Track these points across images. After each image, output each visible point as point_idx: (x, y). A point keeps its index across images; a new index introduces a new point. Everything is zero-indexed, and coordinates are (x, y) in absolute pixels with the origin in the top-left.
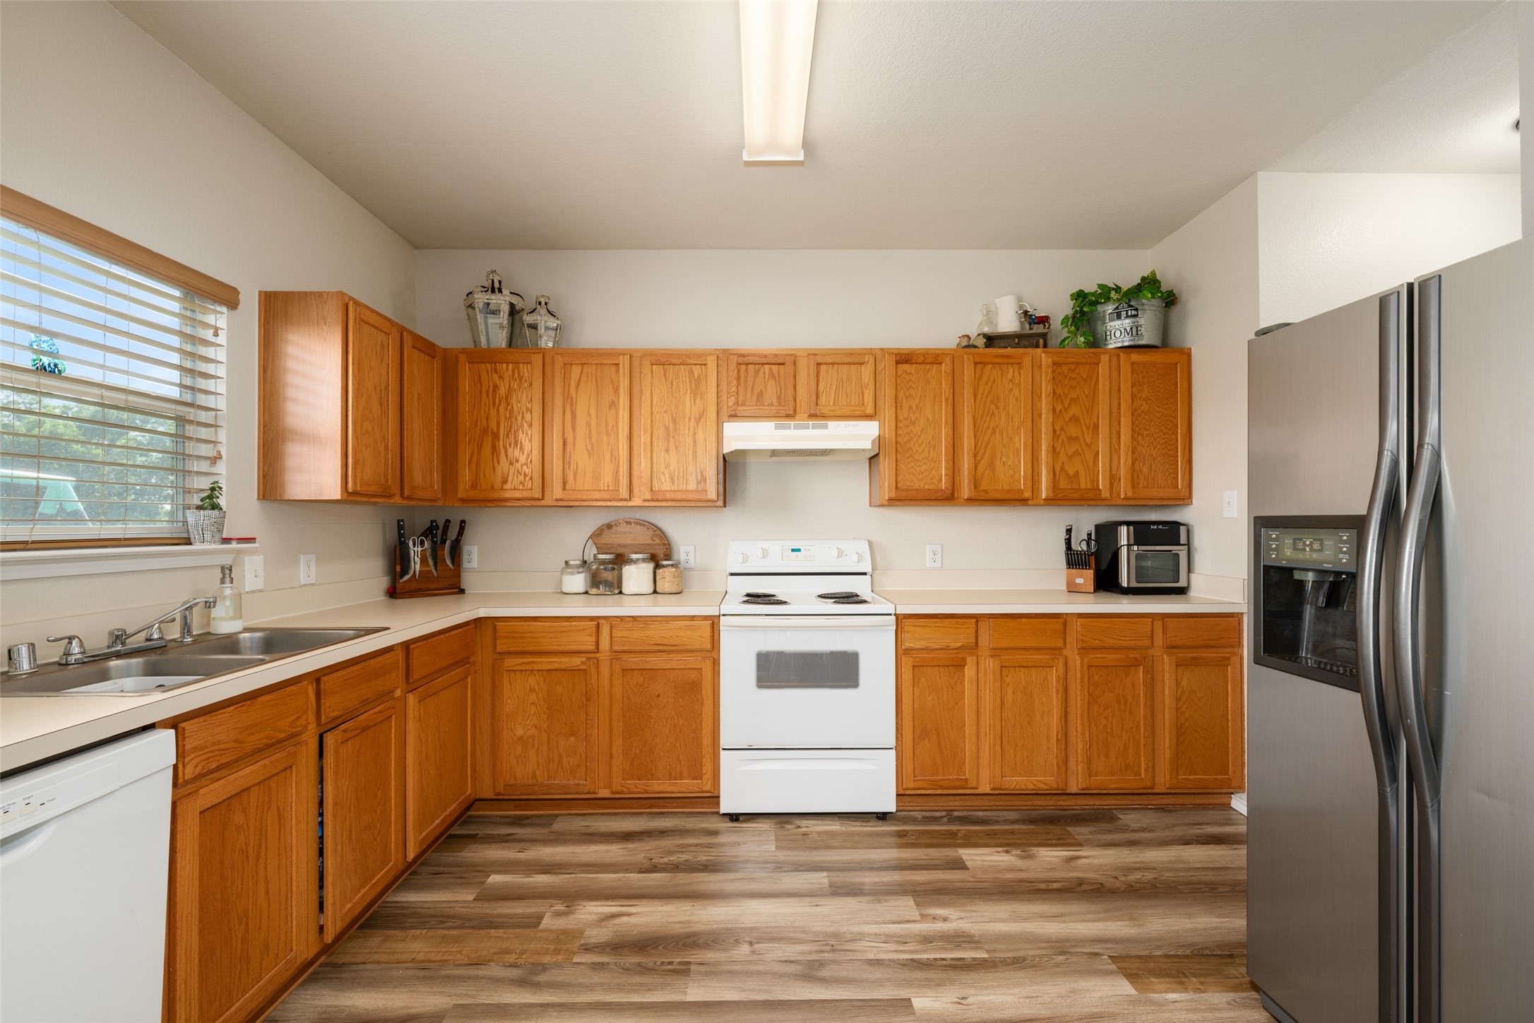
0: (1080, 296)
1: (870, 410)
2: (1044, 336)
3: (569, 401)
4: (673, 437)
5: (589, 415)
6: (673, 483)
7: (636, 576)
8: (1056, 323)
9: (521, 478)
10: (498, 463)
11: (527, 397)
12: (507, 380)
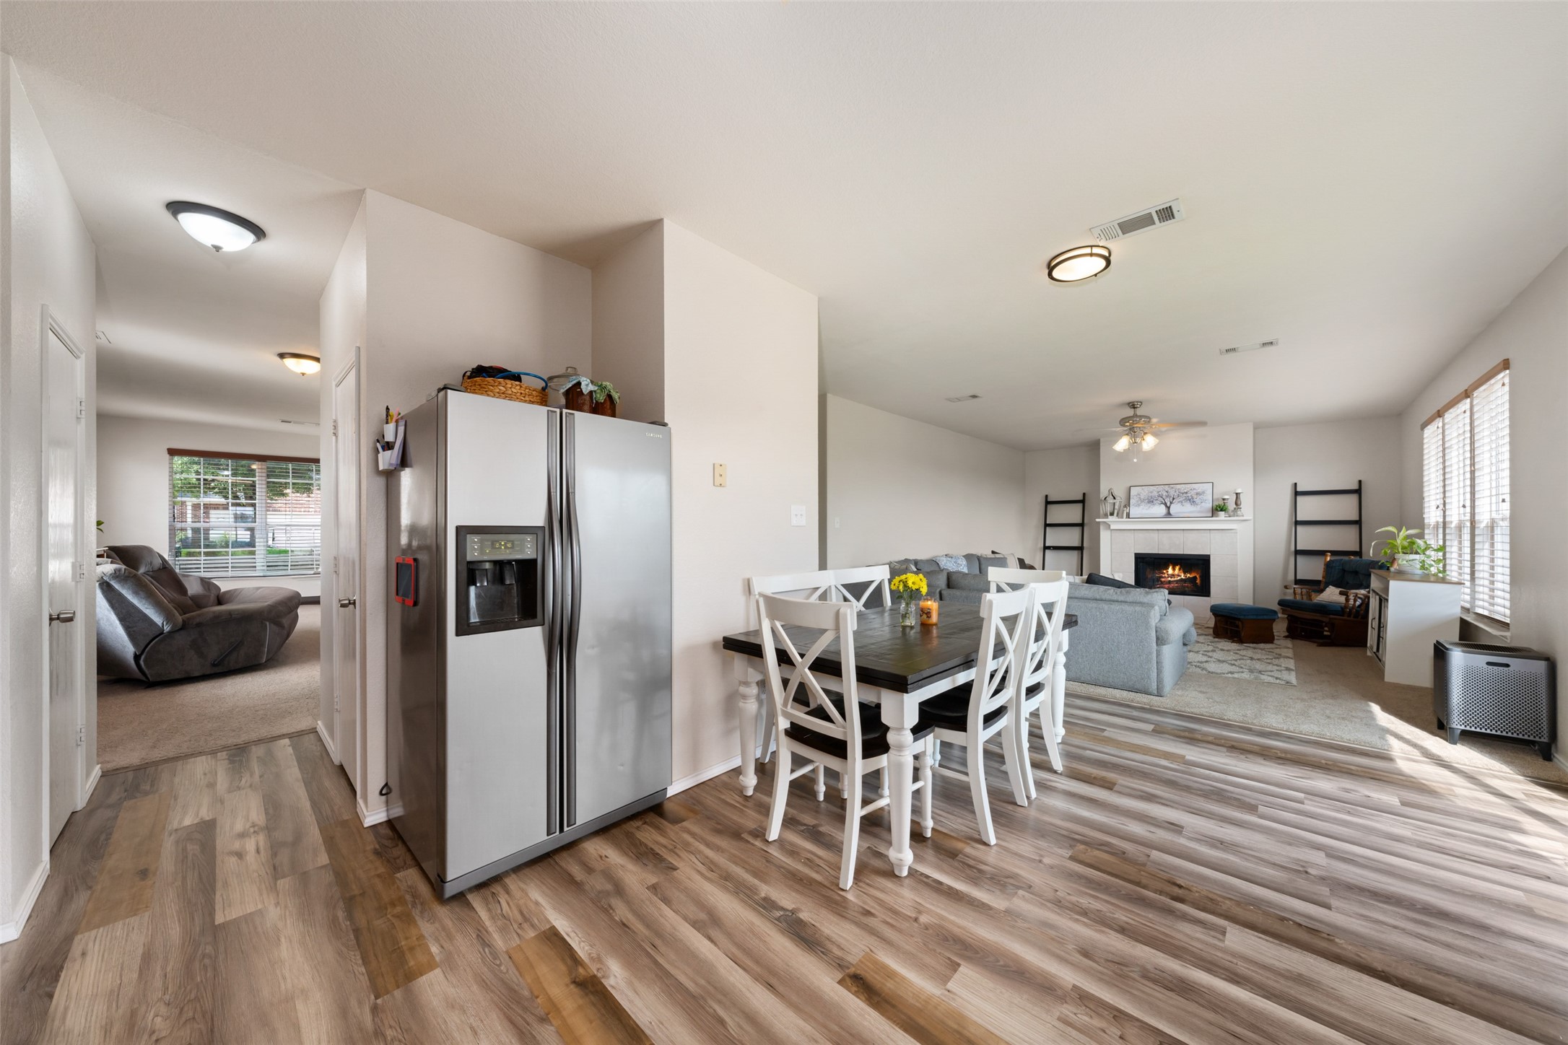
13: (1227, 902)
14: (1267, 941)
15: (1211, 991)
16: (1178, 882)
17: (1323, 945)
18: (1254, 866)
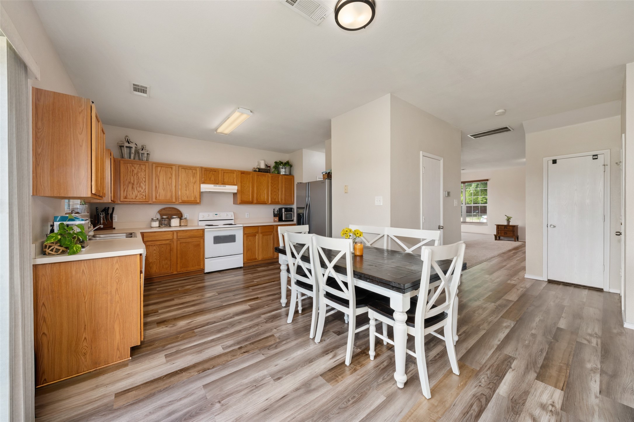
0: (276, 163)
1: (235, 183)
2: (270, 170)
3: (157, 176)
4: (188, 187)
5: (163, 180)
6: (188, 198)
7: (175, 222)
8: (272, 167)
9: (142, 196)
10: (134, 192)
11: (144, 174)
12: (137, 169)
13: (230, 359)
14: (213, 355)
15: (215, 335)
16: (246, 353)
17: (200, 368)
18: (237, 384)
